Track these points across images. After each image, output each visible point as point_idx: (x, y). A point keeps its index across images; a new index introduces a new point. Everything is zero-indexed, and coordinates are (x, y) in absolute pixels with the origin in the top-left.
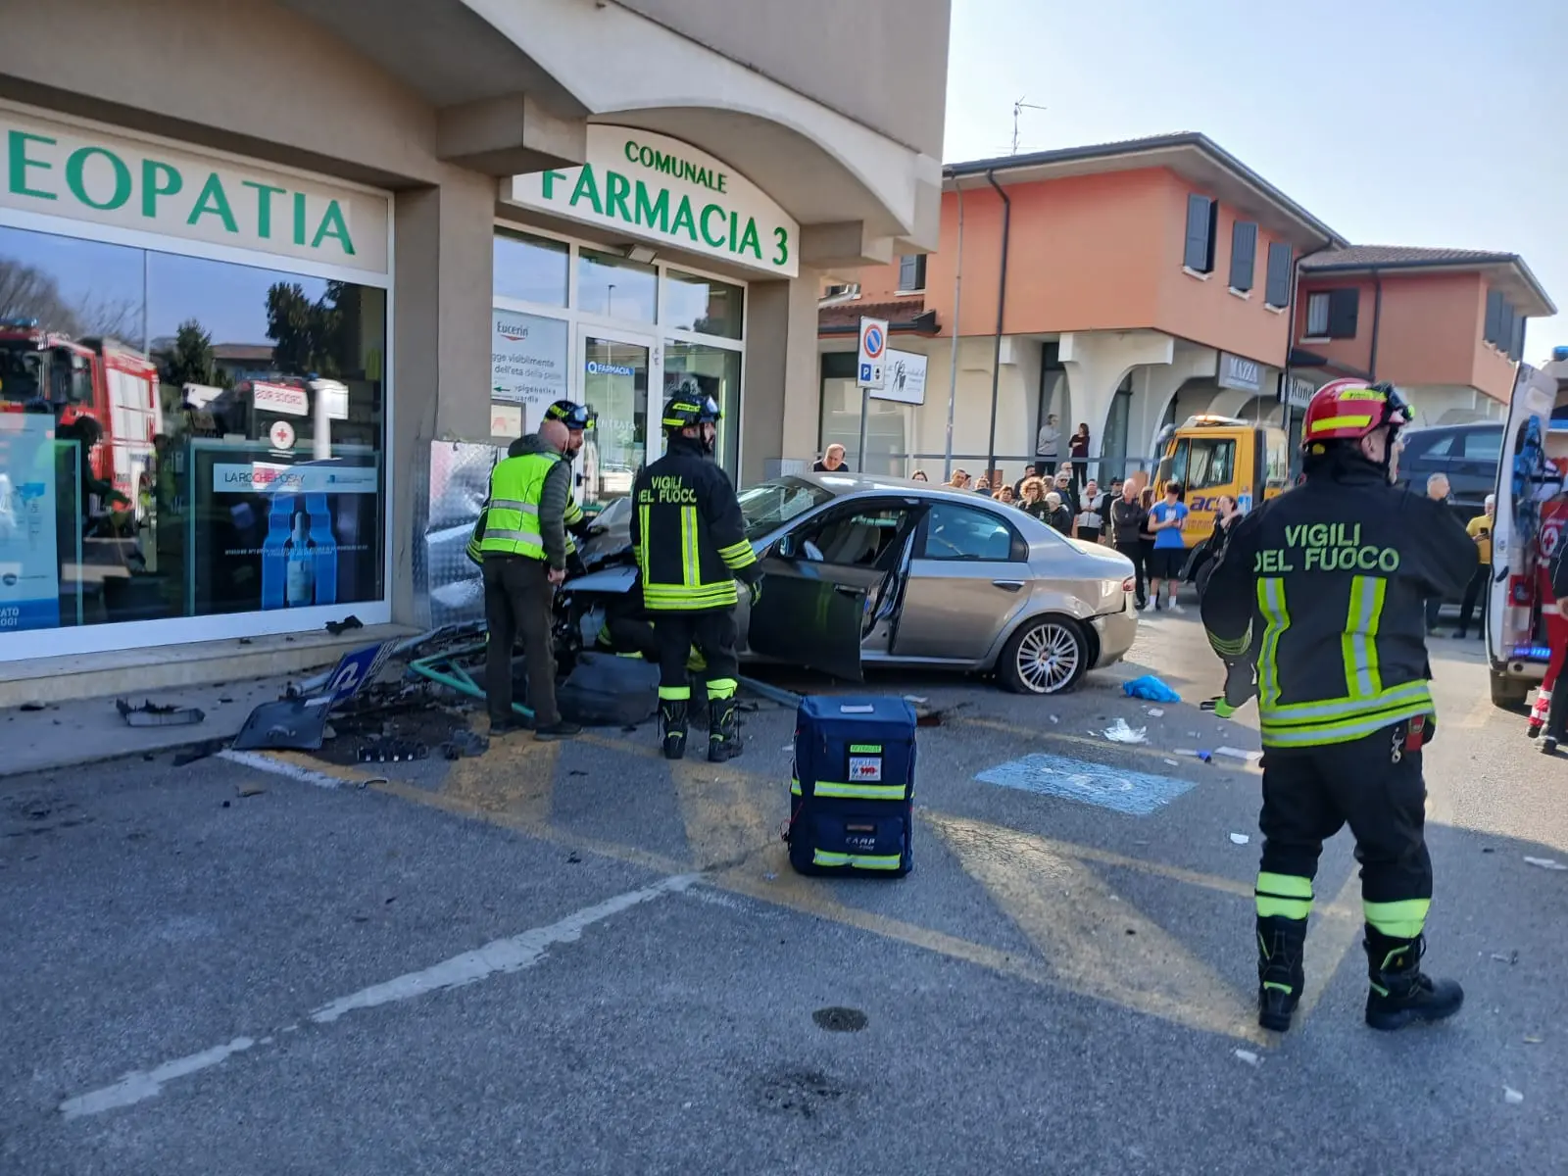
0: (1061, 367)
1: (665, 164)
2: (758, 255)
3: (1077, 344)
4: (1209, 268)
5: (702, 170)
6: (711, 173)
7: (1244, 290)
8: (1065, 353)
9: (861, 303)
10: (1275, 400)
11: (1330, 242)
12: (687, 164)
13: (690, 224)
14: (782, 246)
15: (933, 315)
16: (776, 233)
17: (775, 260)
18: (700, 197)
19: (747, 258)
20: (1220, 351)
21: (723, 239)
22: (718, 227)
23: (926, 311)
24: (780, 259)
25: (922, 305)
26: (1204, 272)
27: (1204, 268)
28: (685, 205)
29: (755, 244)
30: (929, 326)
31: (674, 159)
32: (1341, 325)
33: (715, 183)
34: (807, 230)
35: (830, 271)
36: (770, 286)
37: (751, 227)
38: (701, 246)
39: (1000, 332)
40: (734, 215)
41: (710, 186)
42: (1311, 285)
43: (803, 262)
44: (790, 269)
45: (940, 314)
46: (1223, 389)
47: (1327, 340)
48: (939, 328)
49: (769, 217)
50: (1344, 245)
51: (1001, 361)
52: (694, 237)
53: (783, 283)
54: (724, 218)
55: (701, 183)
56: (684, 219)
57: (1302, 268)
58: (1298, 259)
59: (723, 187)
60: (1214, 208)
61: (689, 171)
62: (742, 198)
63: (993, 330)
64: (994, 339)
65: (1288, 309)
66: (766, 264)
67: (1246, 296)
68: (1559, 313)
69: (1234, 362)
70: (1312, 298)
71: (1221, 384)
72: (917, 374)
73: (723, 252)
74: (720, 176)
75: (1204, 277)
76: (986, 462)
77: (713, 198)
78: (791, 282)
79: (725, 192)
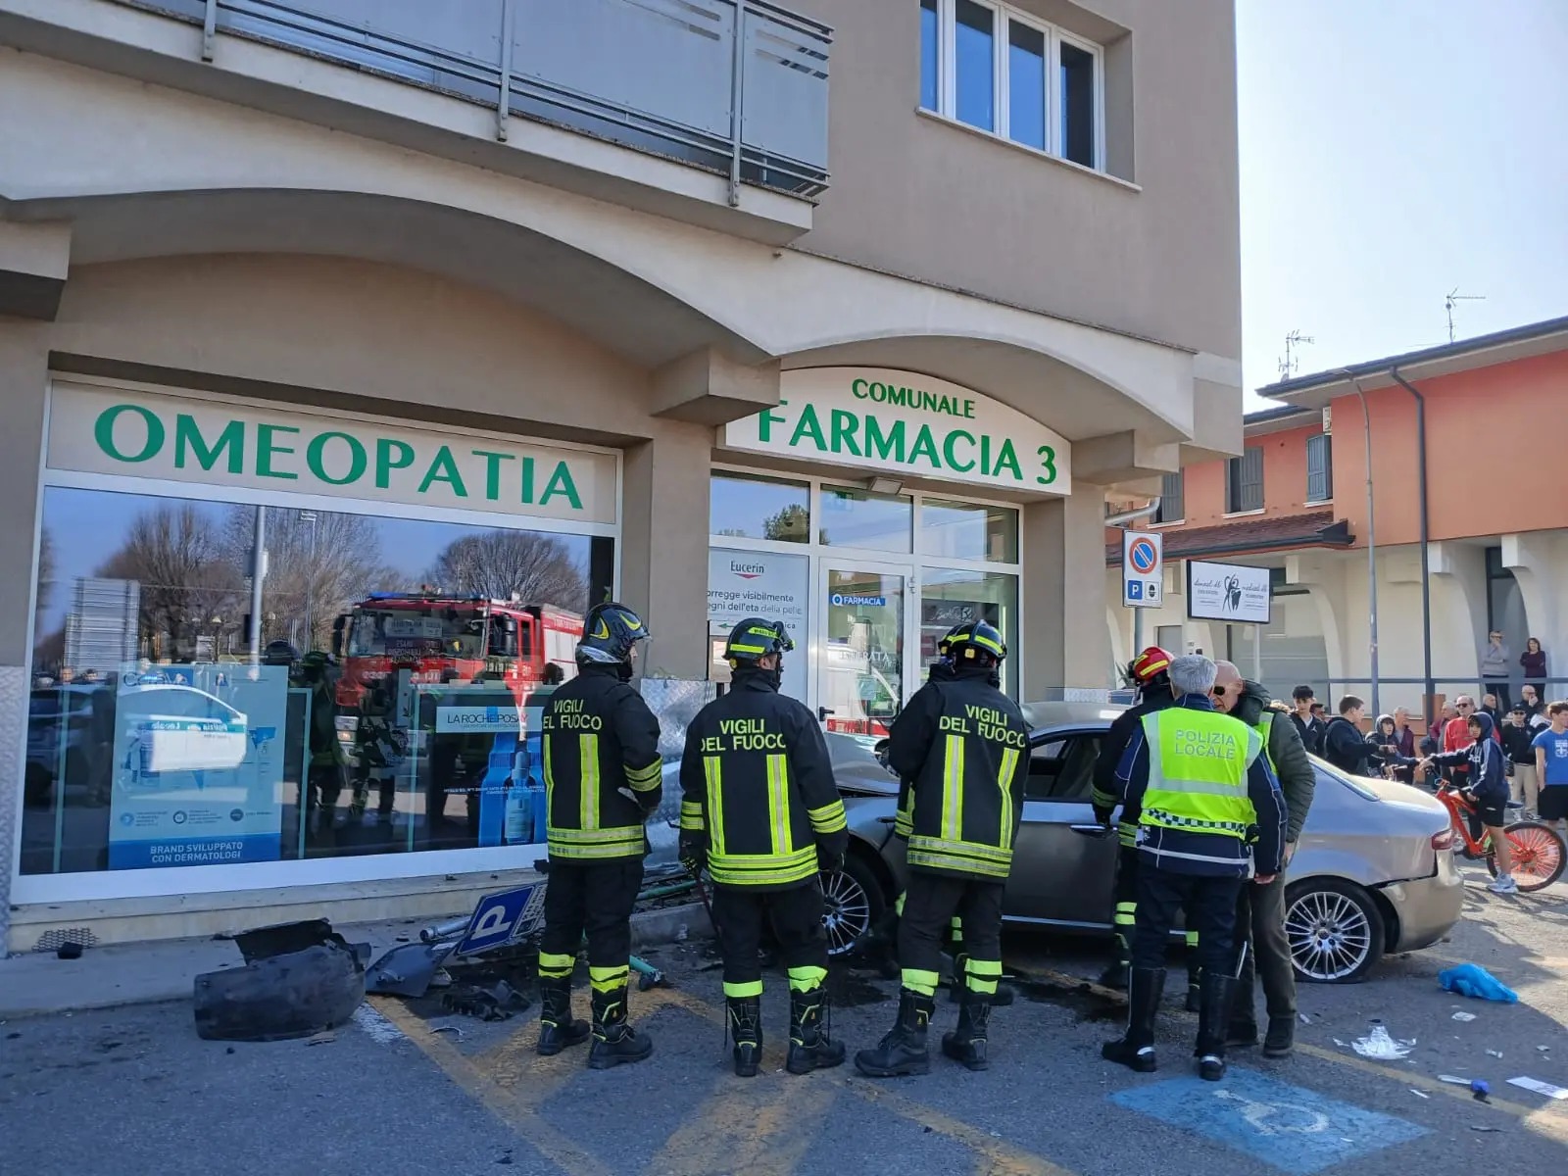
0: (1508, 574)
1: (901, 397)
2: (1018, 475)
3: (1524, 546)
5: (945, 400)
6: (955, 400)
8: (1510, 557)
9: (1266, 518)
12: (926, 394)
13: (931, 452)
14: (1048, 464)
15: (1344, 525)
16: (1040, 452)
17: (1041, 480)
18: (941, 425)
19: (1005, 479)
21: (972, 464)
22: (964, 451)
23: (1336, 521)
24: (1047, 476)
25: (1330, 515)
28: (925, 433)
29: (1014, 465)
30: (1340, 536)
31: (910, 391)
33: (961, 409)
34: (1079, 447)
35: (1114, 486)
36: (1043, 506)
37: (1008, 448)
38: (946, 473)
39: (1426, 539)
40: (985, 440)
41: (955, 414)
43: (1076, 480)
44: (1062, 486)
45: (1353, 523)
48: (1352, 539)
49: (1029, 437)
51: (1432, 569)
52: (936, 464)
53: (1059, 500)
54: (973, 442)
55: (944, 411)
56: (923, 447)
59: (970, 413)
61: (927, 400)
62: (994, 421)
63: (1417, 537)
64: (1419, 548)
66: (1029, 483)
72: (1256, 589)
73: (974, 476)
74: (967, 402)
76: (1422, 688)
77: (962, 424)
78: (1066, 500)
79: (973, 417)
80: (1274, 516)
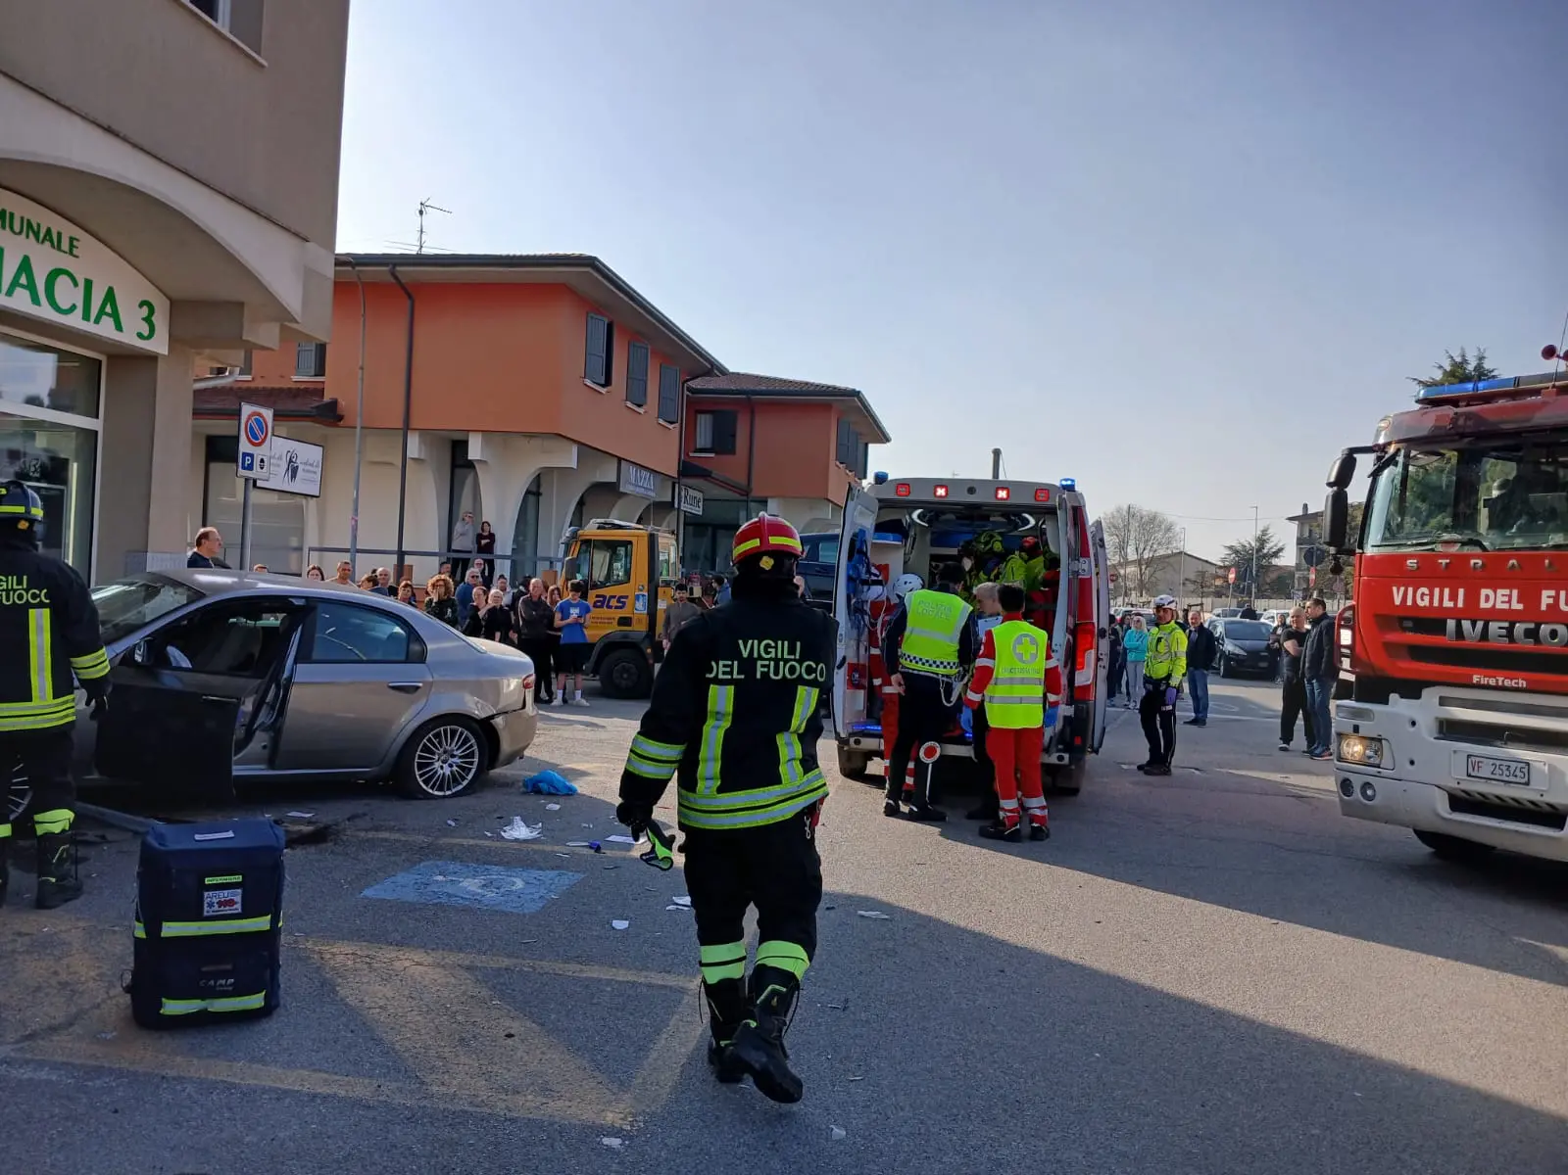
0: (470, 465)
2: (119, 327)
3: (486, 443)
4: (608, 383)
5: (49, 231)
6: (59, 235)
7: (639, 406)
8: (475, 452)
9: (253, 385)
10: (668, 506)
11: (712, 368)
12: (29, 221)
13: (31, 287)
14: (148, 320)
15: (334, 404)
16: (141, 306)
17: (140, 335)
18: (44, 260)
19: (105, 329)
20: (620, 460)
21: (73, 307)
22: (67, 293)
23: (327, 398)
24: (146, 333)
25: (321, 392)
26: (603, 386)
27: (603, 382)
28: (25, 266)
29: (115, 315)
30: (330, 414)
31: (12, 215)
32: (723, 442)
33: (65, 246)
34: (178, 307)
35: (207, 351)
36: (131, 362)
37: (110, 296)
38: (45, 312)
39: (407, 427)
40: (89, 284)
41: (59, 248)
42: (696, 405)
43: (173, 340)
44: (159, 345)
45: (342, 403)
46: (625, 494)
47: (712, 455)
48: (341, 418)
49: (131, 289)
50: (723, 372)
51: (409, 454)
52: (36, 300)
53: (152, 358)
54: (76, 284)
55: (47, 243)
56: (23, 280)
57: (689, 389)
58: (688, 380)
59: (75, 251)
60: (610, 327)
61: (30, 229)
62: (96, 263)
63: (399, 424)
64: (401, 432)
65: (677, 425)
66: (129, 337)
67: (641, 410)
68: (892, 442)
69: (632, 470)
70: (699, 416)
71: (622, 490)
72: (311, 465)
73: (75, 321)
74: (72, 239)
75: (603, 390)
76: (394, 559)
77: (63, 261)
78: (159, 360)
79: (77, 257)
80: (260, 384)
